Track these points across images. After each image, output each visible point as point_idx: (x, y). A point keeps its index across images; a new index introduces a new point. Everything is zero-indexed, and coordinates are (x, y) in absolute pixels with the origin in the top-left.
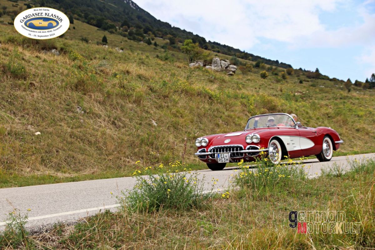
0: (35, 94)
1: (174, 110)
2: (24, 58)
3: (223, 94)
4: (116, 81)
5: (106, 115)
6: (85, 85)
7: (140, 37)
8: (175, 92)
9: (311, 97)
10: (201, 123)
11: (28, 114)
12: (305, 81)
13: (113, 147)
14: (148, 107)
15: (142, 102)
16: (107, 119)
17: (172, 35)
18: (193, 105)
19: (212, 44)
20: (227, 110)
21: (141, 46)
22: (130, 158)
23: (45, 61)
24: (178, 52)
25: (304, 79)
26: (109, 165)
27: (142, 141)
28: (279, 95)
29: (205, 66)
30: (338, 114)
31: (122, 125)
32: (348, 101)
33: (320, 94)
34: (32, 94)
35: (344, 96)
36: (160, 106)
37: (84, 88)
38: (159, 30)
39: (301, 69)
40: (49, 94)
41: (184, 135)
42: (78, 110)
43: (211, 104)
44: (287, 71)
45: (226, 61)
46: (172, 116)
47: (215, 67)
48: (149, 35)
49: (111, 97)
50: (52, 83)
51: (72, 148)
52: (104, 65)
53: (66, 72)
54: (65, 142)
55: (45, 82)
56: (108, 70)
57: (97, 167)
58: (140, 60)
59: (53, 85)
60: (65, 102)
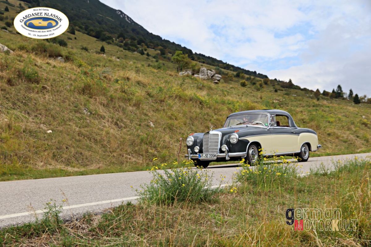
0: (47, 96)
1: (169, 114)
2: (37, 64)
3: (211, 100)
4: (118, 86)
5: (110, 116)
6: (91, 89)
7: (134, 48)
8: (170, 97)
9: (287, 105)
10: (193, 125)
11: (41, 114)
12: (279, 90)
13: (116, 146)
14: (147, 110)
15: (141, 105)
16: (110, 120)
17: (163, 46)
18: (186, 109)
19: (198, 56)
20: (215, 114)
21: (135, 56)
22: (131, 155)
23: (54, 67)
24: (167, 61)
25: (278, 88)
26: (112, 162)
27: (142, 140)
28: (259, 102)
29: (193, 74)
30: (312, 120)
31: (123, 125)
32: (320, 109)
33: (295, 101)
34: (44, 96)
35: (317, 104)
36: (157, 110)
37: (90, 92)
38: (151, 42)
39: (276, 79)
40: (59, 96)
41: (178, 136)
42: (85, 111)
43: (201, 109)
44: (264, 81)
45: (212, 71)
46: (168, 119)
47: (202, 76)
48: (142, 46)
49: (114, 100)
50: (62, 87)
51: (80, 145)
52: (108, 71)
53: (74, 77)
54: (73, 140)
55: (55, 86)
56: (110, 77)
57: (102, 162)
58: (136, 68)
59: (62, 89)
60: (73, 104)
